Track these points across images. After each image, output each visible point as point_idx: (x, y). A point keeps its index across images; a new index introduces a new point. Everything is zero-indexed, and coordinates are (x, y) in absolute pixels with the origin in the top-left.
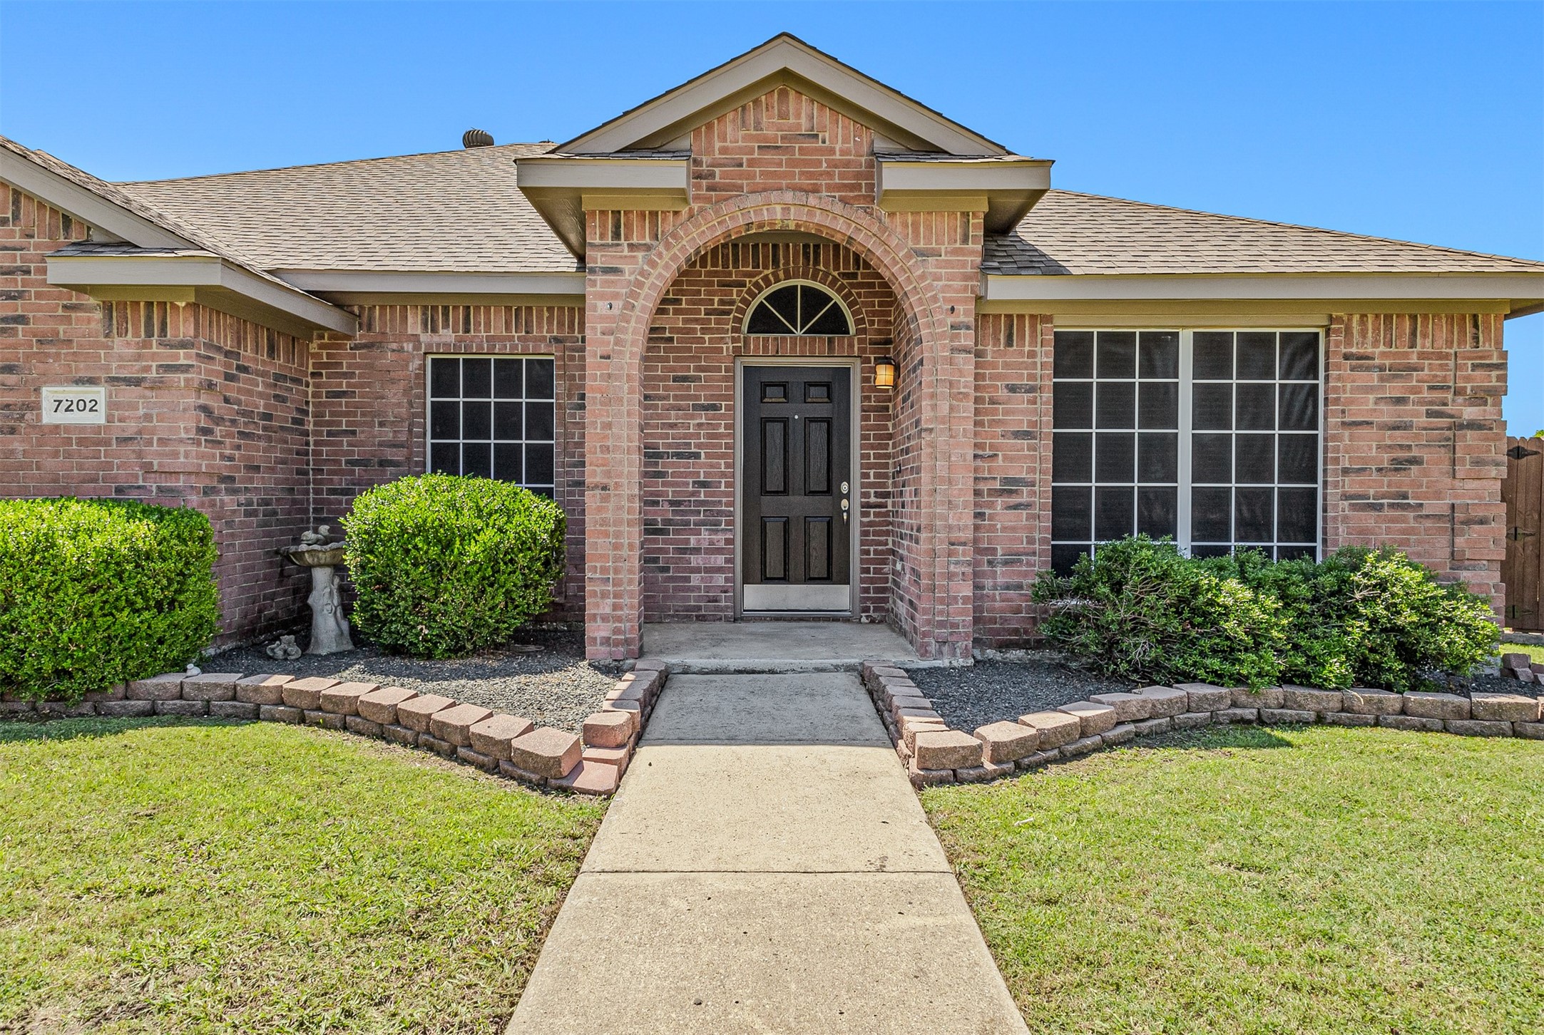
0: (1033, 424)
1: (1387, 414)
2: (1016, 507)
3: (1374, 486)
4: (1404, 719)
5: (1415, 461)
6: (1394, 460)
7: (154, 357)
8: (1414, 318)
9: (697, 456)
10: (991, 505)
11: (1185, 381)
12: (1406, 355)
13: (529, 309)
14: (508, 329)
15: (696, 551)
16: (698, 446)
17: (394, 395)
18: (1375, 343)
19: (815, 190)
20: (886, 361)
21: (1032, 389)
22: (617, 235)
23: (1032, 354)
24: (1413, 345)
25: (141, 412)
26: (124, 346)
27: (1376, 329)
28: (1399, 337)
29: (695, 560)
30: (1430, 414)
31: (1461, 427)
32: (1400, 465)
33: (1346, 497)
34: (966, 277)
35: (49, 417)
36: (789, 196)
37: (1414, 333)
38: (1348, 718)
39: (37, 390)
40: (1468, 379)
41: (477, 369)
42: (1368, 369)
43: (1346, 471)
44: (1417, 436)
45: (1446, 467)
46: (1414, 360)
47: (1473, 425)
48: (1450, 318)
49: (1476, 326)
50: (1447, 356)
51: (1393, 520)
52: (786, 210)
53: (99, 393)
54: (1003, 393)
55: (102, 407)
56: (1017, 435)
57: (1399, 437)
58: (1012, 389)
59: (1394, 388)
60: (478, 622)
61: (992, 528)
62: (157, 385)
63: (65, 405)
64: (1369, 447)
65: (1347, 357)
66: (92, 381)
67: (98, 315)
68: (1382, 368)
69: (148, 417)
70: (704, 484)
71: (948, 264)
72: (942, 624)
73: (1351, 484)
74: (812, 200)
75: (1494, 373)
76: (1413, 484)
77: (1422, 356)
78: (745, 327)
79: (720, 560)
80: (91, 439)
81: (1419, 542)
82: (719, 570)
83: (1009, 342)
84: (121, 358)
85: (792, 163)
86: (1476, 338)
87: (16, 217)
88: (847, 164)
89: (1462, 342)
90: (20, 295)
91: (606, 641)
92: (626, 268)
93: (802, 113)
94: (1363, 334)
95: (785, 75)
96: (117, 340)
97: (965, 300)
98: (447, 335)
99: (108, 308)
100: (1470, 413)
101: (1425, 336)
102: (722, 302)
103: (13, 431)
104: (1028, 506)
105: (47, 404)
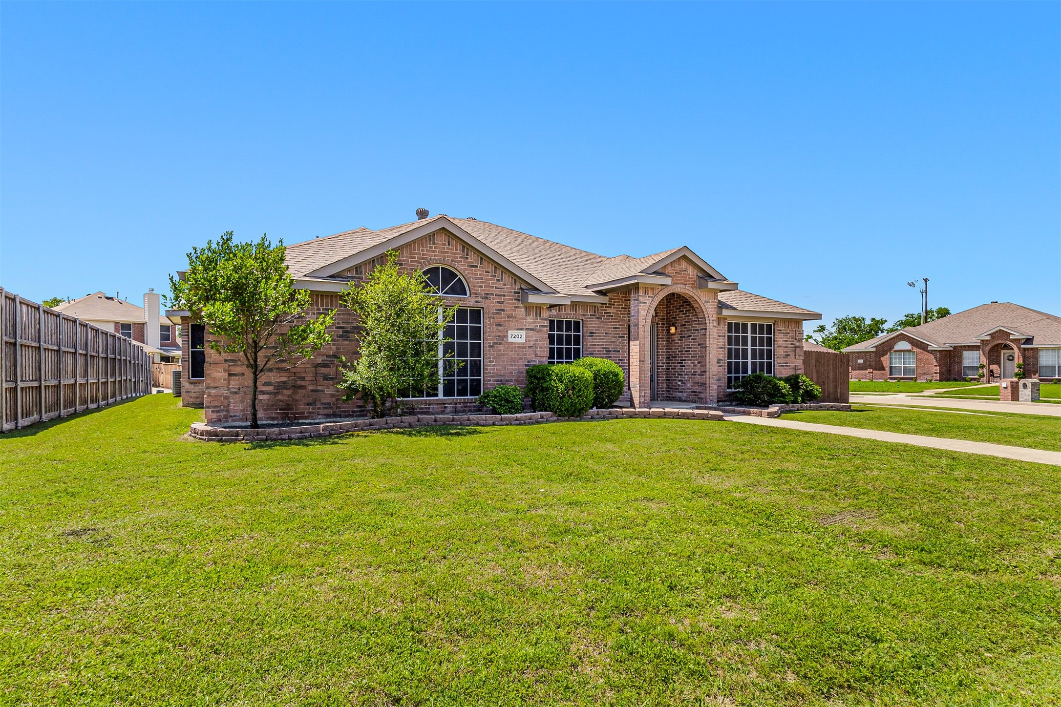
0: (723, 345)
1: (784, 344)
2: (720, 366)
3: (781, 361)
5: (789, 355)
6: (786, 355)
7: (539, 323)
8: (788, 322)
11: (749, 335)
12: (787, 330)
13: (576, 305)
14: (571, 311)
18: (782, 327)
20: (673, 325)
21: (724, 336)
22: (645, 294)
23: (724, 328)
25: (534, 339)
26: (530, 319)
27: (783, 324)
28: (786, 327)
30: (791, 344)
31: (796, 347)
33: (778, 363)
34: (715, 308)
35: (510, 340)
36: (682, 286)
38: (803, 409)
39: (507, 331)
40: (797, 336)
41: (560, 323)
43: (776, 357)
44: (789, 349)
45: (794, 357)
46: (789, 332)
47: (798, 347)
48: (794, 322)
49: (798, 324)
50: (794, 331)
52: (680, 289)
53: (523, 333)
55: (524, 337)
56: (722, 348)
57: (786, 350)
58: (719, 336)
59: (786, 338)
62: (539, 331)
63: (513, 336)
64: (780, 352)
65: (776, 330)
66: (522, 329)
67: (523, 310)
68: (783, 333)
69: (536, 340)
70: (621, 360)
71: (711, 305)
75: (801, 334)
76: (789, 360)
80: (521, 346)
83: (722, 325)
84: (529, 322)
86: (798, 327)
87: (502, 279)
88: (692, 278)
90: (503, 303)
91: (643, 403)
92: (647, 302)
93: (684, 265)
94: (779, 325)
96: (528, 317)
97: (714, 314)
98: (554, 312)
99: (526, 308)
100: (797, 344)
101: (790, 326)
103: (500, 344)
104: (723, 366)
105: (509, 336)
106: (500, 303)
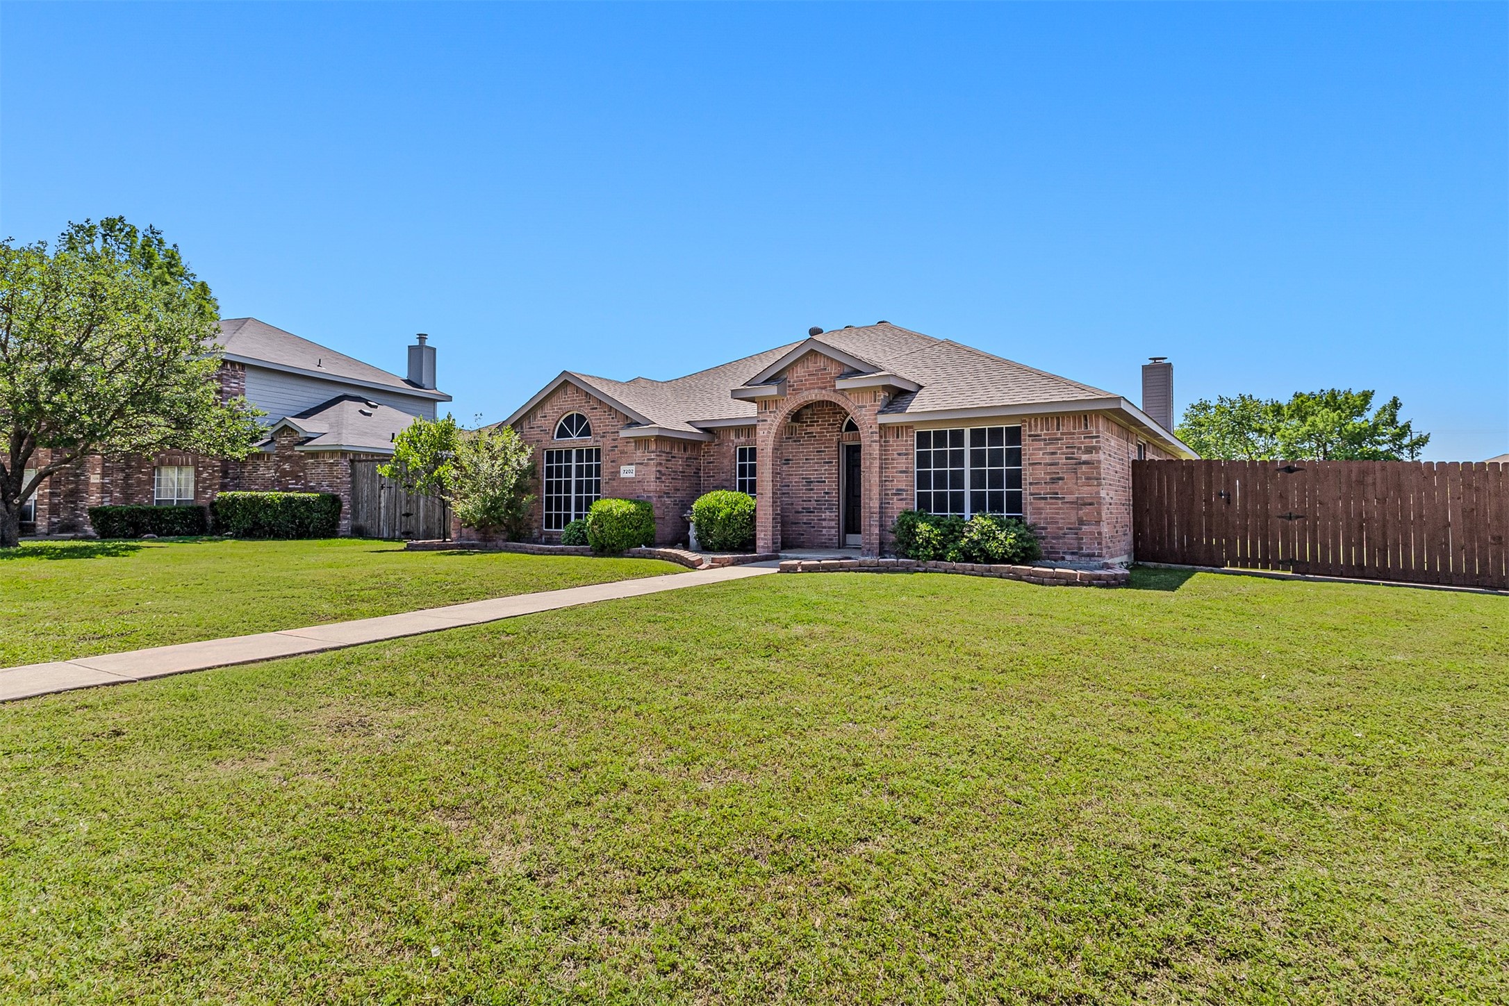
1: (1048, 459)
2: (901, 500)
3: (1044, 490)
4: (972, 573)
5: (1061, 479)
6: (1052, 479)
7: (646, 456)
8: (1058, 419)
9: (825, 482)
10: (892, 499)
11: (967, 448)
12: (1055, 434)
15: (825, 520)
16: (825, 478)
17: (726, 462)
18: (1042, 430)
19: (825, 388)
21: (906, 454)
22: (766, 408)
23: (906, 441)
24: (1058, 429)
25: (643, 473)
26: (639, 453)
27: (1042, 424)
28: (1052, 425)
29: (824, 524)
30: (1067, 458)
31: (1080, 463)
32: (1055, 480)
33: (1031, 494)
34: (875, 415)
35: (622, 475)
36: (816, 391)
37: (1058, 424)
38: (955, 571)
39: (620, 467)
40: (1082, 443)
42: (1039, 440)
43: (1031, 484)
44: (1063, 469)
45: (1074, 481)
46: (1059, 436)
47: (1085, 463)
48: (1074, 418)
49: (1086, 420)
50: (1074, 434)
51: (1052, 504)
52: (815, 396)
53: (633, 467)
54: (896, 456)
55: (634, 472)
56: (901, 472)
57: (1053, 469)
58: (899, 454)
59: (1050, 449)
61: (893, 508)
62: (647, 465)
63: (626, 472)
64: (1041, 473)
65: (1030, 436)
66: (632, 464)
67: (633, 445)
68: (1045, 440)
69: (644, 475)
70: (827, 493)
71: (869, 410)
72: (869, 544)
73: (1033, 489)
74: (824, 392)
75: (1094, 440)
76: (1060, 488)
77: (1062, 434)
78: (843, 430)
79: (833, 524)
80: (632, 482)
81: (1063, 513)
82: (833, 528)
84: (638, 457)
85: (818, 379)
86: (1086, 425)
87: (616, 418)
89: (1080, 427)
90: (616, 439)
91: (763, 547)
92: (768, 419)
94: (1036, 426)
95: (812, 351)
96: (638, 451)
97: (874, 423)
98: (743, 439)
100: (1085, 457)
101: (1063, 425)
102: (834, 421)
103: (614, 480)
104: (905, 499)
105: (622, 472)
106: (614, 440)
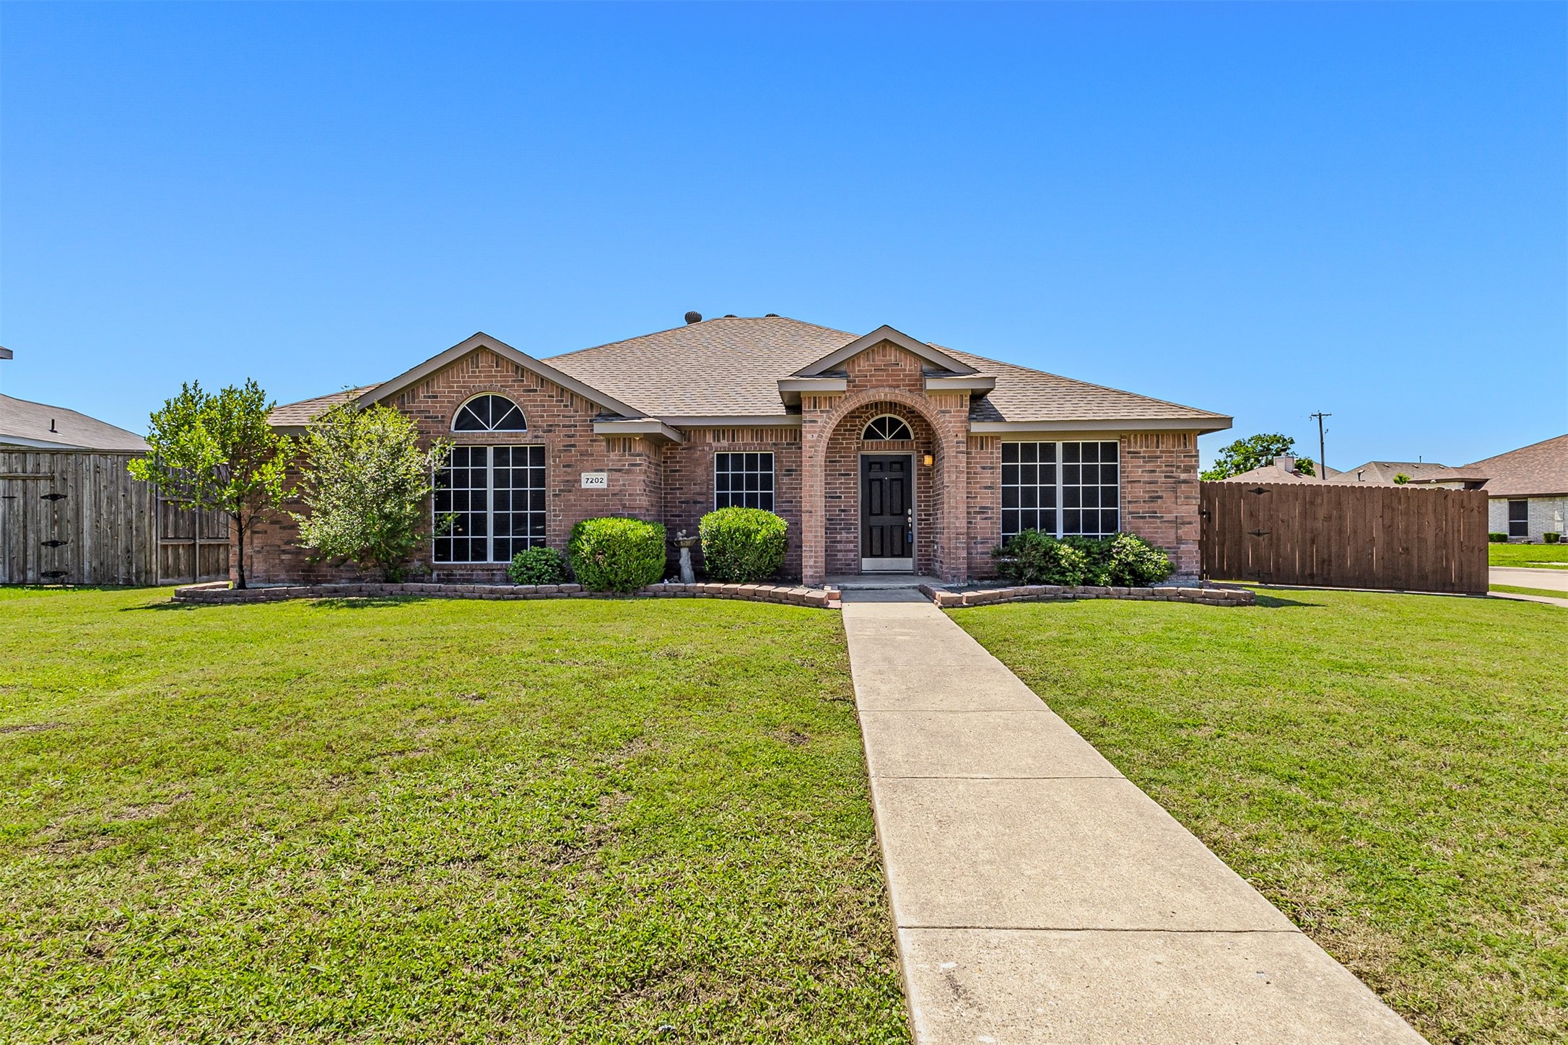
0: (992, 483)
1: (1147, 477)
2: (986, 519)
3: (1142, 508)
4: (1129, 596)
5: (1160, 497)
6: (1150, 497)
7: (627, 460)
8: (1158, 436)
9: (840, 497)
10: (975, 518)
11: (1059, 464)
12: (1155, 452)
13: (762, 431)
14: (752, 439)
15: (840, 542)
16: (840, 493)
17: (700, 471)
18: (1141, 447)
19: (898, 386)
20: (928, 453)
21: (992, 468)
22: (815, 407)
23: (992, 453)
24: (1158, 447)
25: (621, 483)
26: (614, 456)
27: (1141, 440)
28: (1152, 443)
29: (839, 546)
30: (1166, 477)
31: (1179, 482)
32: (1154, 499)
33: (1130, 513)
34: (962, 422)
35: (584, 486)
36: (887, 390)
37: (1158, 442)
38: (1108, 596)
39: (580, 475)
40: (1182, 462)
41: (738, 458)
42: (1138, 458)
43: (1129, 502)
44: (1161, 487)
45: (1173, 500)
46: (1158, 454)
47: (1185, 482)
48: (1174, 436)
49: (1185, 439)
50: (1173, 452)
51: (1151, 523)
52: (886, 395)
53: (604, 475)
54: (979, 470)
55: (605, 481)
56: (986, 488)
57: (1153, 488)
58: (983, 468)
59: (1149, 467)
60: (759, 568)
61: (976, 528)
62: (628, 472)
63: (590, 480)
64: (1140, 491)
65: (1129, 453)
66: (602, 471)
67: (604, 444)
68: (1144, 457)
69: (624, 485)
71: (954, 416)
72: (953, 569)
73: (1131, 508)
74: (897, 391)
75: (1193, 459)
76: (1158, 507)
77: (1161, 452)
78: (862, 437)
79: (851, 546)
80: (601, 494)
81: (1162, 533)
82: (851, 551)
83: (982, 448)
84: (613, 461)
85: (887, 375)
86: (1185, 444)
87: (572, 404)
88: (911, 375)
89: (1179, 447)
90: (573, 436)
91: (811, 576)
92: (819, 420)
93: (892, 356)
94: (1136, 442)
95: (886, 340)
96: (612, 454)
97: (962, 432)
98: (724, 443)
99: (608, 441)
100: (1183, 476)
101: (1163, 443)
102: (851, 426)
103: (570, 491)
104: (991, 518)
105: (583, 480)
106: (569, 436)
